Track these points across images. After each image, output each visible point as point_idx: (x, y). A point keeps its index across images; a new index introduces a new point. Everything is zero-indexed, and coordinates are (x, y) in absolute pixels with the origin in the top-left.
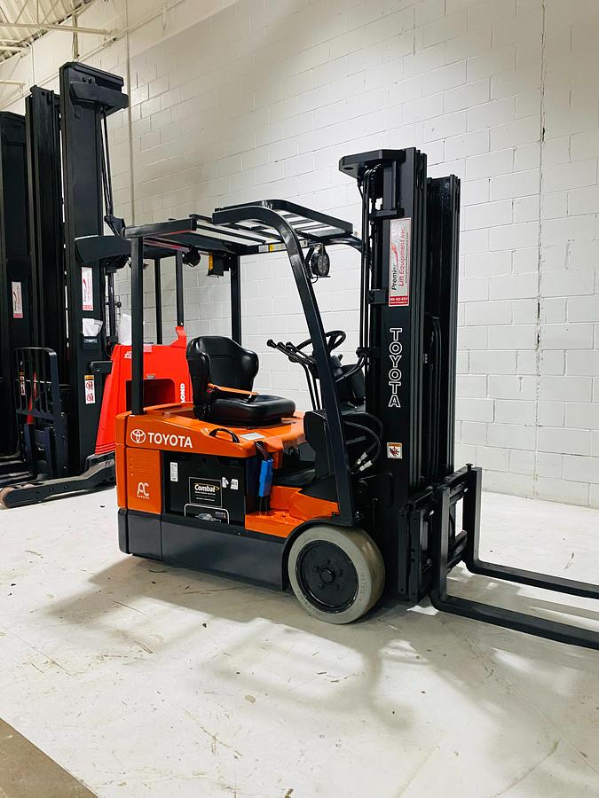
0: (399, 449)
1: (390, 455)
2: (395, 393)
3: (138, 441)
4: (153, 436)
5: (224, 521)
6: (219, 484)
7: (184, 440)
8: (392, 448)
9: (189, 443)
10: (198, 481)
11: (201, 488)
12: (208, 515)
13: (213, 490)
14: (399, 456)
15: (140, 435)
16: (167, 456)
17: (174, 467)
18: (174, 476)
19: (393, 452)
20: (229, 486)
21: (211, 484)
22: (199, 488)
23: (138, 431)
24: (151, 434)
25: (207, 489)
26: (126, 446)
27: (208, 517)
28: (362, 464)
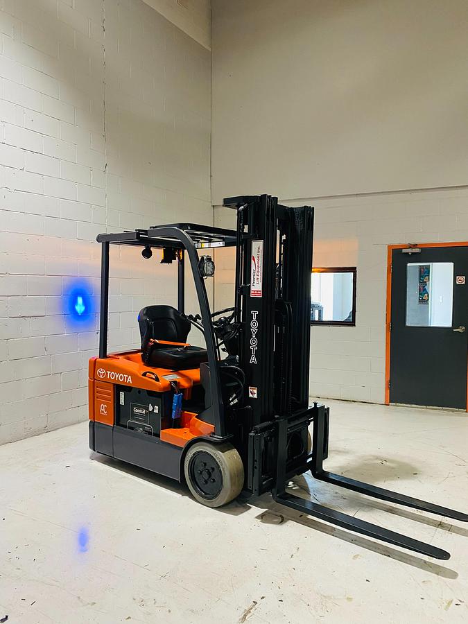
0: (255, 391)
1: (251, 395)
2: (253, 354)
3: (101, 377)
4: (110, 374)
5: (150, 433)
6: (147, 409)
7: (127, 378)
8: (252, 390)
9: (130, 380)
10: (135, 406)
11: (137, 411)
12: (141, 429)
13: (144, 412)
14: (255, 396)
15: (102, 373)
16: (118, 388)
17: (122, 395)
18: (122, 402)
19: (252, 393)
20: (153, 410)
21: (143, 408)
23: (102, 370)
24: (109, 372)
25: (140, 411)
26: (94, 379)
28: (232, 400)
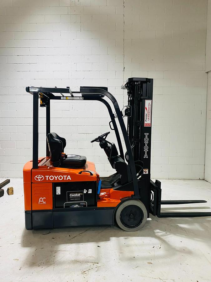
0: (147, 171)
2: (146, 153)
3: (39, 180)
4: (48, 177)
5: (85, 206)
6: (82, 192)
7: (66, 178)
8: (145, 171)
9: (69, 178)
10: (71, 193)
11: (73, 195)
12: (77, 205)
13: (79, 195)
14: (147, 173)
15: (40, 178)
17: (59, 189)
18: (58, 192)
19: (145, 172)
20: (87, 192)
21: (78, 193)
22: (72, 195)
23: (39, 176)
25: (76, 195)
26: (32, 183)
27: (77, 206)
28: (138, 177)
